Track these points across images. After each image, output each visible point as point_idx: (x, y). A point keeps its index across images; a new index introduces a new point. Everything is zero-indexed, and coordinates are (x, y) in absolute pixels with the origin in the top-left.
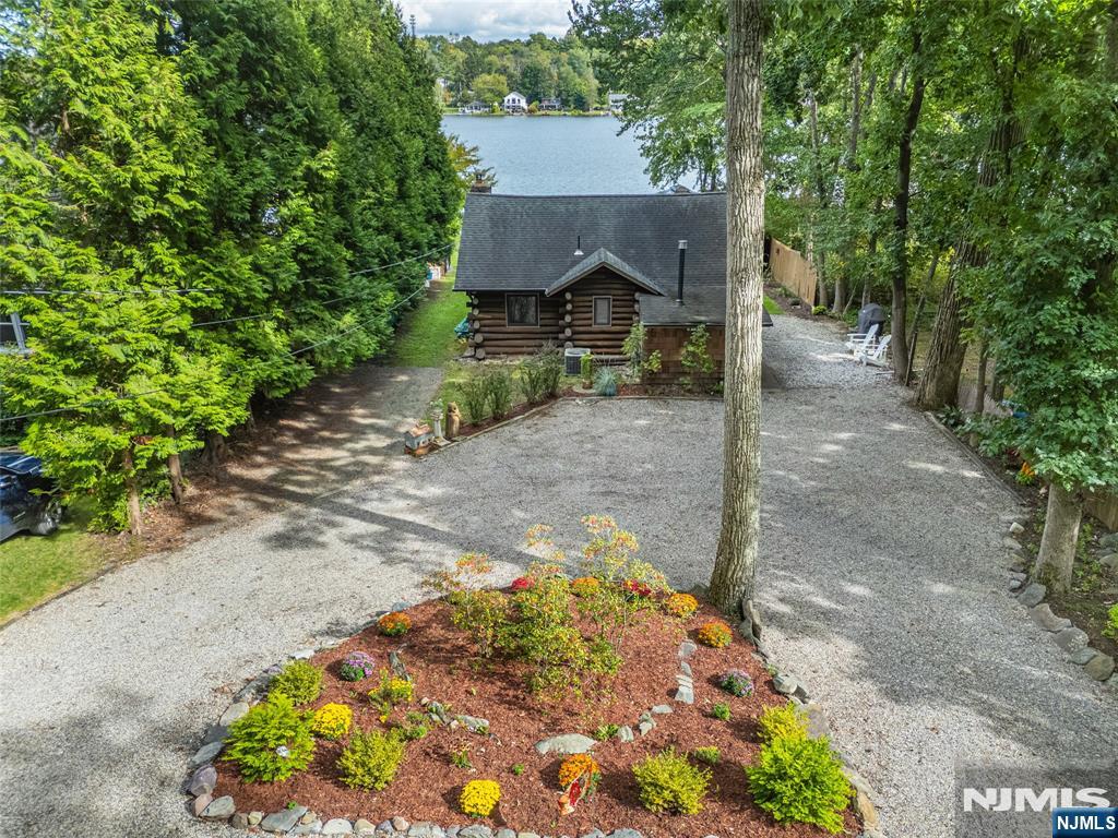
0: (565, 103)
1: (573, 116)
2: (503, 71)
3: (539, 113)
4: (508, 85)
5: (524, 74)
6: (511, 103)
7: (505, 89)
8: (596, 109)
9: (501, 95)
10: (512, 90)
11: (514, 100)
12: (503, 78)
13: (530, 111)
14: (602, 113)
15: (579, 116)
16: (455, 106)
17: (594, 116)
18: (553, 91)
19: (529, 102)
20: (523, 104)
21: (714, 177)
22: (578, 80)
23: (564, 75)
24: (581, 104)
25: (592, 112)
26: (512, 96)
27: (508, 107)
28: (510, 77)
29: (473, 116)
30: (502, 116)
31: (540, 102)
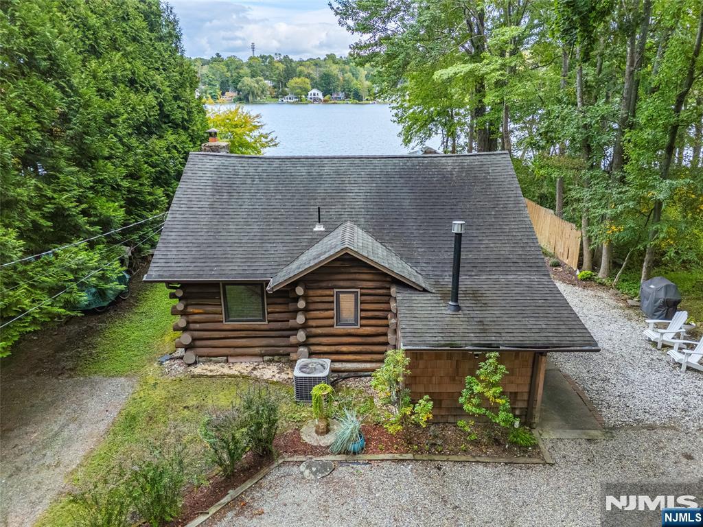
0: (347, 96)
1: (352, 103)
2: (308, 76)
3: (330, 102)
4: (311, 84)
5: (322, 78)
6: (313, 96)
7: (309, 87)
8: (367, 100)
9: (306, 91)
10: (313, 88)
11: (314, 94)
12: (308, 80)
13: (325, 101)
14: (370, 102)
15: (356, 103)
16: (278, 98)
17: (365, 104)
18: (339, 89)
19: (324, 95)
20: (320, 96)
21: (454, 140)
22: (355, 81)
23: (347, 79)
24: (358, 97)
25: (363, 102)
26: (315, 91)
27: (311, 98)
28: (312, 79)
29: (288, 103)
30: (307, 104)
31: (331, 95)
